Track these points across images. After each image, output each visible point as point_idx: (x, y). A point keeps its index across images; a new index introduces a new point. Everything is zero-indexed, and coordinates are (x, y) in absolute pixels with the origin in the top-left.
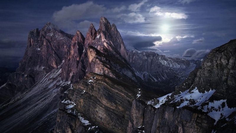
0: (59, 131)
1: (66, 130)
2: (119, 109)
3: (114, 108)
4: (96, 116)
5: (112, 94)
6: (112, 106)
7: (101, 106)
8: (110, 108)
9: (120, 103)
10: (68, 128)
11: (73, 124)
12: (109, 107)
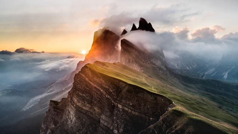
0: (44, 127)
1: (50, 127)
2: (94, 110)
3: (87, 109)
4: (67, 117)
5: (89, 88)
6: (85, 106)
7: (73, 105)
8: (82, 109)
9: (96, 102)
10: (51, 125)
11: (59, 120)
12: (81, 107)
